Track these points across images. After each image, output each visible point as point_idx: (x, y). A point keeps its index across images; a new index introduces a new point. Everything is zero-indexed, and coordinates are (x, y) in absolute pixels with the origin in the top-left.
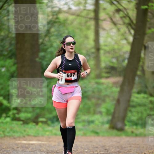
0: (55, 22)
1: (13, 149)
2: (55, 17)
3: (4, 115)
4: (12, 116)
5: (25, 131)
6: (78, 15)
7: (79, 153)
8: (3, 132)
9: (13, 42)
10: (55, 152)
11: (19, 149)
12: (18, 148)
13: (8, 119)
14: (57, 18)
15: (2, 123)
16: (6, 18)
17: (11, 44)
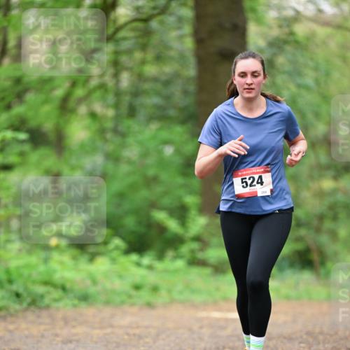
0: (286, 42)
1: (190, 330)
2: (286, 30)
3: (170, 253)
4: (188, 256)
5: (218, 289)
6: (339, 27)
7: (341, 339)
8: (169, 291)
9: (192, 88)
10: (285, 338)
11: (204, 330)
12: (201, 327)
13: (180, 263)
14: (292, 33)
15: (166, 271)
16: (174, 34)
17: (185, 92)
